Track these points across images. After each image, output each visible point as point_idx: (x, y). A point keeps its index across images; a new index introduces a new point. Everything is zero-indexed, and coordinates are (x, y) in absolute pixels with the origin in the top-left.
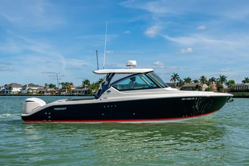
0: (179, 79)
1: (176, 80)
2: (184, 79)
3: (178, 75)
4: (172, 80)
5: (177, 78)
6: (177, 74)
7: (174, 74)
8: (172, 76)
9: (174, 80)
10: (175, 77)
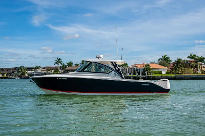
0: (62, 63)
1: (60, 64)
2: (66, 63)
3: (61, 60)
4: (56, 64)
5: (60, 62)
6: (60, 58)
7: (58, 58)
8: (56, 60)
9: (57, 64)
10: (58, 61)
